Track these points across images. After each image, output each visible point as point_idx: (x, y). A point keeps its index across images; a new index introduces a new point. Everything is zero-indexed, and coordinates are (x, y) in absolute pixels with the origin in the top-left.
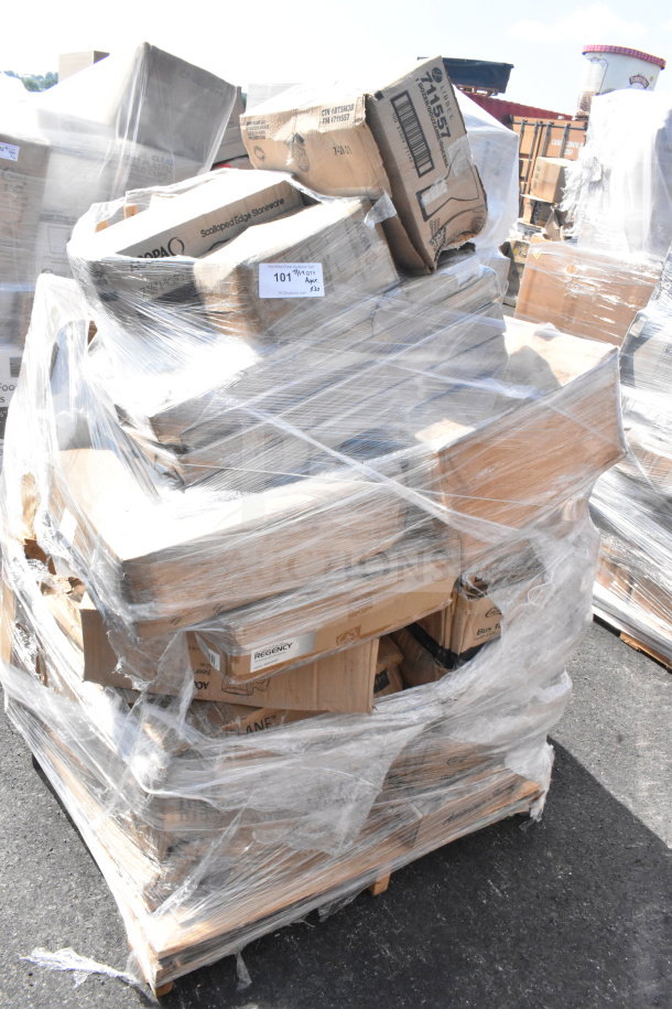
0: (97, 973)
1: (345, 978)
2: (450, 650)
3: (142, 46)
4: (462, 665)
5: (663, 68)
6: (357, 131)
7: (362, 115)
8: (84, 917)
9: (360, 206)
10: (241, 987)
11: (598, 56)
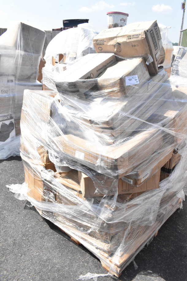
0: (99, 277)
1: (158, 259)
2: (169, 169)
3: (20, 23)
4: (172, 172)
5: (128, 16)
6: (142, 41)
7: (144, 36)
8: (87, 264)
9: (142, 59)
10: (136, 269)
11: (111, 15)
